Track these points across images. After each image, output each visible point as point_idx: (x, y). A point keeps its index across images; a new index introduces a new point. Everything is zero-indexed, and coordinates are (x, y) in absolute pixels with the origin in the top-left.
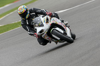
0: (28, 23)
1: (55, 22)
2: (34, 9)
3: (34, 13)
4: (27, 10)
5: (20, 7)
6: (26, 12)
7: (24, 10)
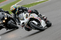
0: (17, 17)
1: (32, 17)
2: (21, 7)
3: (22, 10)
4: (16, 8)
5: (12, 6)
6: (15, 10)
7: (14, 8)
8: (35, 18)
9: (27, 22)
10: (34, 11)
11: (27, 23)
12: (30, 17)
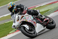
11: (17, 27)
12: (22, 20)
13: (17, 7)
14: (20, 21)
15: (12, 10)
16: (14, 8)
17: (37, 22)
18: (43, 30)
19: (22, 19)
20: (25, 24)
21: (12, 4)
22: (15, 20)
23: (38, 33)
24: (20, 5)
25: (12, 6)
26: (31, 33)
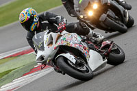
8: (73, 46)
9: (49, 56)
10: (76, 26)
12: (59, 43)
13: (41, 18)
14: (55, 45)
15: (31, 25)
16: (35, 20)
17: (90, 48)
18: (102, 66)
19: (59, 41)
20: (66, 53)
21: (30, 12)
22: (43, 43)
23: (94, 71)
24: (47, 13)
25: (31, 16)
26: (82, 69)
